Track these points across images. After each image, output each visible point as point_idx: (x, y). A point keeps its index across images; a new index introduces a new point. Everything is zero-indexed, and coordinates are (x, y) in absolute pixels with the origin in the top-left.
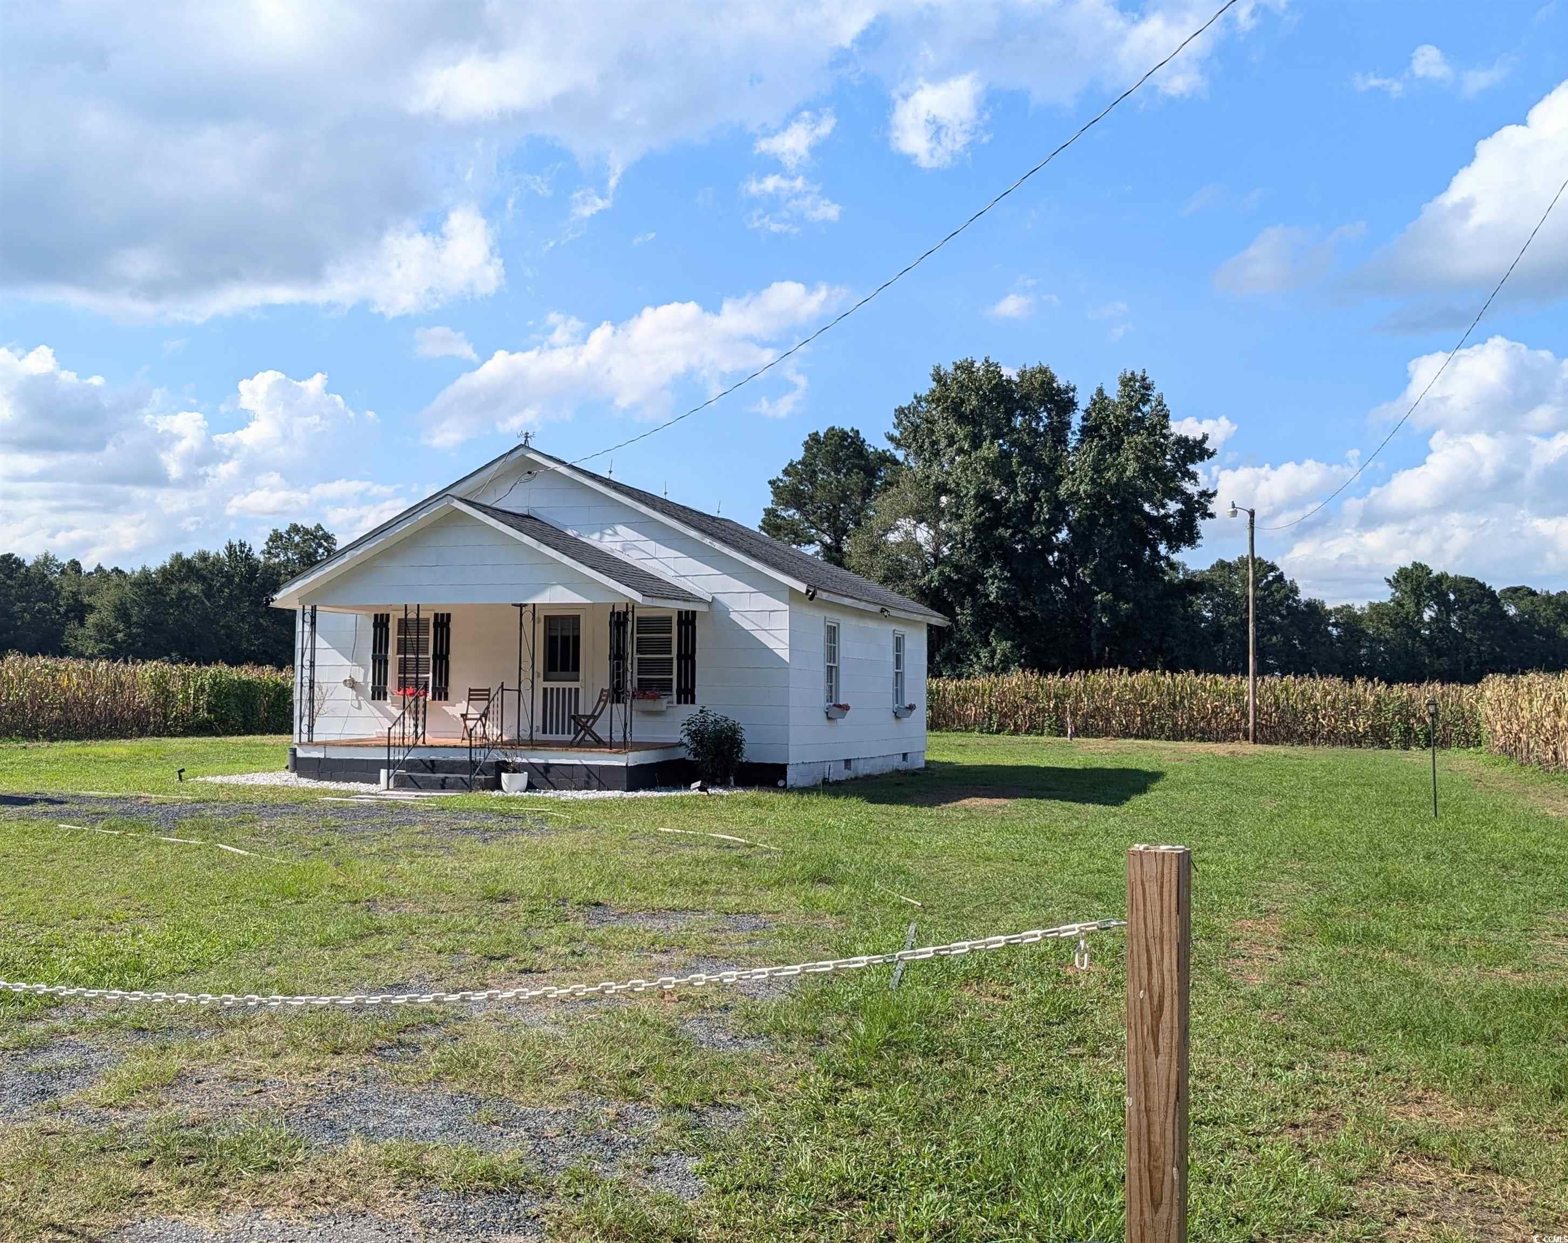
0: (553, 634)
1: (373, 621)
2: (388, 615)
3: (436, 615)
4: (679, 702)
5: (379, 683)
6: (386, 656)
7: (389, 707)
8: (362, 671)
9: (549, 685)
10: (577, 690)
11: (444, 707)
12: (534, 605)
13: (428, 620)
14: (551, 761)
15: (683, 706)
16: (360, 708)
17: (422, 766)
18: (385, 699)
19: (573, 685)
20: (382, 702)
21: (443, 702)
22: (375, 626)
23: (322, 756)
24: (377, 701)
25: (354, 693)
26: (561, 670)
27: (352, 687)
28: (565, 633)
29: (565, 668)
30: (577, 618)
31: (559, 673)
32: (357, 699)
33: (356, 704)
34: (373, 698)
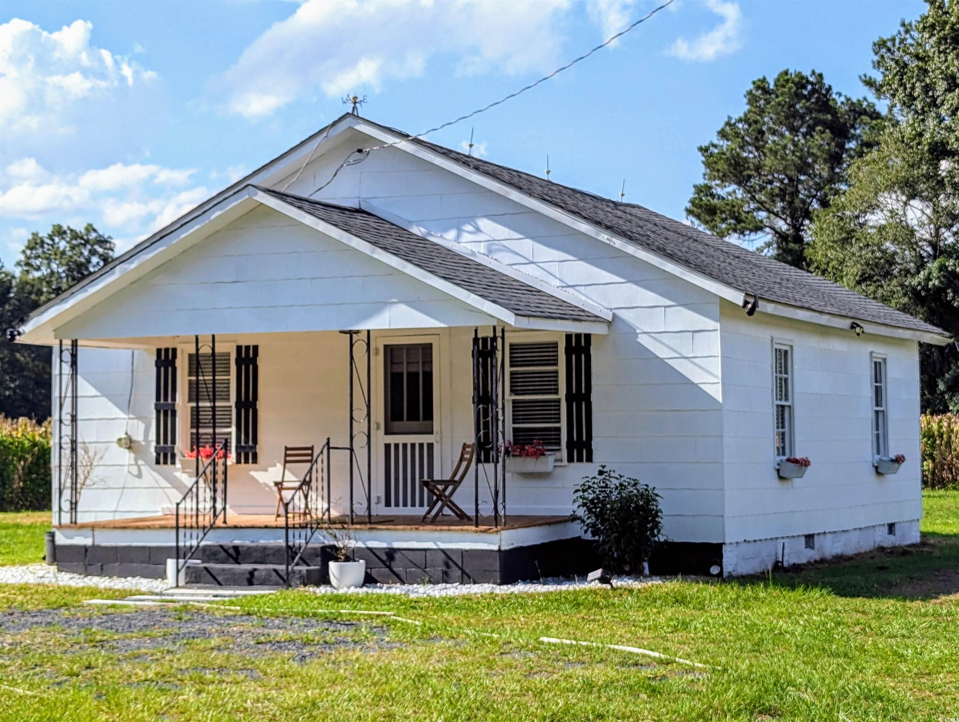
0: (397, 369)
1: (154, 358)
2: (174, 350)
3: (239, 348)
4: (570, 459)
5: (166, 442)
6: (174, 405)
7: (178, 474)
8: (142, 426)
9: (392, 439)
10: (431, 446)
11: (252, 473)
12: (369, 331)
13: (228, 354)
14: (396, 545)
15: (576, 465)
16: (139, 476)
17: (223, 554)
18: (173, 463)
19: (425, 439)
20: (169, 466)
21: (250, 465)
22: (158, 364)
23: (88, 542)
24: (162, 467)
25: (132, 455)
26: (408, 419)
27: (130, 448)
28: (413, 369)
29: (412, 416)
30: (427, 349)
31: (405, 424)
32: (136, 464)
33: (135, 470)
34: (158, 462)
